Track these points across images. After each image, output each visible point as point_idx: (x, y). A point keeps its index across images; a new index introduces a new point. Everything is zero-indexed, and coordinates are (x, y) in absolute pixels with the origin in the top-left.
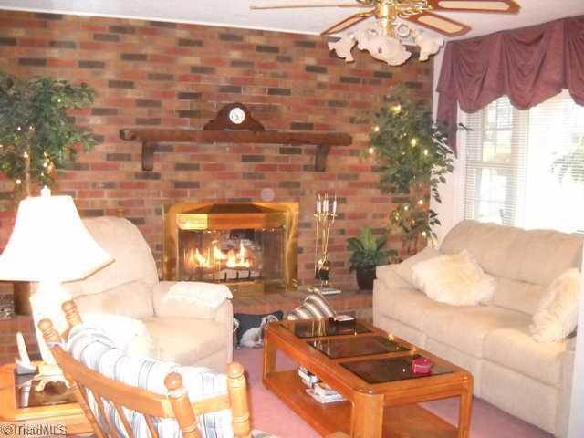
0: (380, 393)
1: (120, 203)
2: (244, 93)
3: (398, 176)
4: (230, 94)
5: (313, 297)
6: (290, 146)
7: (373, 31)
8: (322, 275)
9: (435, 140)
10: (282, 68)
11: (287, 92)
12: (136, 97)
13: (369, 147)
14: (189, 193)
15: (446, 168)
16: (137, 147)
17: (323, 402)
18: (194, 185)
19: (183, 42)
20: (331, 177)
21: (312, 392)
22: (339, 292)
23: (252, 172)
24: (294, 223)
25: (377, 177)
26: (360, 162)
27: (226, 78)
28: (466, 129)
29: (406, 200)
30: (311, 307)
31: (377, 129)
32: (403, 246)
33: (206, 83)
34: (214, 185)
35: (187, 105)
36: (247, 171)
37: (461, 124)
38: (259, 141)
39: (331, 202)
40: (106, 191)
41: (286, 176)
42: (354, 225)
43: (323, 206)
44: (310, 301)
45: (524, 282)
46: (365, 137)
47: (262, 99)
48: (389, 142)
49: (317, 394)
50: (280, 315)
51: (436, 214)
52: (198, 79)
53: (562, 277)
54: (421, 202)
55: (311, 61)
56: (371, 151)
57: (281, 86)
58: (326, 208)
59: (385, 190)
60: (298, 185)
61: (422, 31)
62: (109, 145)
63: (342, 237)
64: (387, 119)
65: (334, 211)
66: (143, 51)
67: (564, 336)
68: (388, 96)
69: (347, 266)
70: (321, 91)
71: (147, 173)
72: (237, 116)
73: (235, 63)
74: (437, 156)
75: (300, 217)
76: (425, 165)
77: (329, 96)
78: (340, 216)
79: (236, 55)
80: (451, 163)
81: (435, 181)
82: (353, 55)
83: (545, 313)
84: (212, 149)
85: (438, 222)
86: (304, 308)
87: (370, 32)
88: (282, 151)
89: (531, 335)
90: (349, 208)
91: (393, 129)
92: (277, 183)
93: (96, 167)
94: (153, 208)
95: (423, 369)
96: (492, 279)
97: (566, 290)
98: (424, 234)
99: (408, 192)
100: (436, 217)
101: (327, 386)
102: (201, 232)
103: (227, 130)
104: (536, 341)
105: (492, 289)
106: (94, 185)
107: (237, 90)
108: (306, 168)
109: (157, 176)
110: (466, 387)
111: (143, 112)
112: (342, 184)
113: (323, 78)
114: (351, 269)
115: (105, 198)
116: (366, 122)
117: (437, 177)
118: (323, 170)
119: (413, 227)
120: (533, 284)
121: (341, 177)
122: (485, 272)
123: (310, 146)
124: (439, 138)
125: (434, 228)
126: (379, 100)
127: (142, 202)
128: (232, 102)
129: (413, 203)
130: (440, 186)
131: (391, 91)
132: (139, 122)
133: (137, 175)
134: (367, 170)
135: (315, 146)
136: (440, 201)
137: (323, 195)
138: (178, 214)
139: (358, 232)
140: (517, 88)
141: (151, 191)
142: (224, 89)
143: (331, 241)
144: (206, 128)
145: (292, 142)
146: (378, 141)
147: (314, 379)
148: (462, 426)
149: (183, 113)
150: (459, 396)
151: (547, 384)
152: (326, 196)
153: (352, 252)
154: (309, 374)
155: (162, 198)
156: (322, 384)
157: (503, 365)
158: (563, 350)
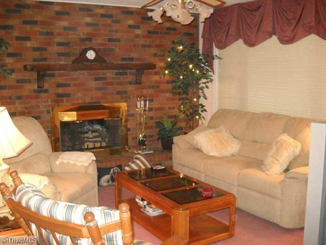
0: (187, 209)
1: (26, 108)
2: (94, 41)
3: (182, 85)
4: (86, 42)
5: (138, 156)
6: (121, 71)
7: (175, 5)
8: (142, 143)
9: (203, 65)
10: (115, 27)
11: (118, 40)
12: (33, 46)
13: (166, 70)
14: (65, 101)
15: (209, 80)
16: (35, 75)
17: (151, 216)
18: (68, 95)
19: (58, 13)
20: (144, 88)
21: (144, 210)
22: (152, 152)
23: (100, 86)
24: (124, 114)
25: (170, 86)
26: (160, 78)
27: (83, 33)
28: (219, 58)
29: (187, 99)
30: (138, 162)
31: (169, 60)
32: (187, 124)
33: (72, 36)
34: (79, 95)
35: (61, 49)
36: (97, 86)
37: (216, 56)
38: (104, 69)
39: (145, 101)
40: (17, 101)
41: (119, 88)
42: (158, 114)
43: (140, 104)
44: (137, 158)
45: (257, 142)
46: (162, 64)
47: (104, 45)
48: (176, 67)
49: (148, 211)
50: (120, 167)
51: (204, 106)
52: (68, 34)
53: (279, 139)
54: (195, 100)
55: (131, 22)
56: (167, 72)
57: (115, 37)
58: (143, 106)
59: (174, 94)
60: (126, 93)
61: (201, 5)
62: (18, 74)
63: (151, 121)
64: (175, 54)
65: (147, 106)
66: (36, 19)
67: (282, 171)
68: (176, 41)
69: (156, 137)
70: (138, 39)
71: (41, 90)
72: (91, 55)
73: (88, 25)
74: (204, 74)
75: (128, 111)
76: (198, 79)
77: (142, 42)
78: (150, 109)
79: (88, 20)
80: (211, 78)
81: (203, 87)
82: (162, 19)
83: (271, 159)
84: (77, 74)
85: (205, 111)
86: (133, 162)
87: (173, 6)
88: (117, 74)
89: (263, 171)
90: (155, 105)
91: (178, 60)
92: (115, 92)
93: (10, 87)
94: (45, 110)
95: (208, 194)
96: (238, 141)
97: (282, 145)
98: (197, 117)
99: (188, 94)
100: (205, 108)
101: (153, 206)
102: (73, 122)
103: (86, 63)
104: (267, 175)
105: (239, 146)
106: (10, 98)
107: (90, 40)
108: (130, 83)
109: (46, 91)
110: (232, 202)
111: (37, 54)
112: (151, 91)
113: (138, 32)
114: (158, 139)
115: (17, 105)
116: (163, 56)
117: (204, 85)
118: (140, 84)
119: (191, 114)
120: (262, 143)
121: (150, 87)
122: (234, 137)
123: (132, 71)
124: (204, 64)
125: (203, 114)
126: (169, 43)
127: (39, 107)
128: (87, 47)
129: (191, 101)
130: (205, 90)
131: (177, 38)
132: (35, 60)
133: (35, 91)
134: (164, 83)
135: (135, 71)
136: (206, 99)
137: (140, 98)
138: (59, 113)
139: (161, 118)
140: (248, 35)
141: (44, 100)
142: (82, 40)
143: (146, 123)
144: (73, 62)
145: (122, 69)
146: (170, 66)
147: (145, 203)
148: (231, 224)
149: (60, 54)
150: (229, 208)
151: (274, 198)
152: (142, 98)
153: (159, 129)
154: (143, 200)
155: (50, 103)
156: (150, 205)
157: (249, 189)
158: (283, 179)
